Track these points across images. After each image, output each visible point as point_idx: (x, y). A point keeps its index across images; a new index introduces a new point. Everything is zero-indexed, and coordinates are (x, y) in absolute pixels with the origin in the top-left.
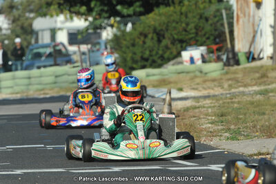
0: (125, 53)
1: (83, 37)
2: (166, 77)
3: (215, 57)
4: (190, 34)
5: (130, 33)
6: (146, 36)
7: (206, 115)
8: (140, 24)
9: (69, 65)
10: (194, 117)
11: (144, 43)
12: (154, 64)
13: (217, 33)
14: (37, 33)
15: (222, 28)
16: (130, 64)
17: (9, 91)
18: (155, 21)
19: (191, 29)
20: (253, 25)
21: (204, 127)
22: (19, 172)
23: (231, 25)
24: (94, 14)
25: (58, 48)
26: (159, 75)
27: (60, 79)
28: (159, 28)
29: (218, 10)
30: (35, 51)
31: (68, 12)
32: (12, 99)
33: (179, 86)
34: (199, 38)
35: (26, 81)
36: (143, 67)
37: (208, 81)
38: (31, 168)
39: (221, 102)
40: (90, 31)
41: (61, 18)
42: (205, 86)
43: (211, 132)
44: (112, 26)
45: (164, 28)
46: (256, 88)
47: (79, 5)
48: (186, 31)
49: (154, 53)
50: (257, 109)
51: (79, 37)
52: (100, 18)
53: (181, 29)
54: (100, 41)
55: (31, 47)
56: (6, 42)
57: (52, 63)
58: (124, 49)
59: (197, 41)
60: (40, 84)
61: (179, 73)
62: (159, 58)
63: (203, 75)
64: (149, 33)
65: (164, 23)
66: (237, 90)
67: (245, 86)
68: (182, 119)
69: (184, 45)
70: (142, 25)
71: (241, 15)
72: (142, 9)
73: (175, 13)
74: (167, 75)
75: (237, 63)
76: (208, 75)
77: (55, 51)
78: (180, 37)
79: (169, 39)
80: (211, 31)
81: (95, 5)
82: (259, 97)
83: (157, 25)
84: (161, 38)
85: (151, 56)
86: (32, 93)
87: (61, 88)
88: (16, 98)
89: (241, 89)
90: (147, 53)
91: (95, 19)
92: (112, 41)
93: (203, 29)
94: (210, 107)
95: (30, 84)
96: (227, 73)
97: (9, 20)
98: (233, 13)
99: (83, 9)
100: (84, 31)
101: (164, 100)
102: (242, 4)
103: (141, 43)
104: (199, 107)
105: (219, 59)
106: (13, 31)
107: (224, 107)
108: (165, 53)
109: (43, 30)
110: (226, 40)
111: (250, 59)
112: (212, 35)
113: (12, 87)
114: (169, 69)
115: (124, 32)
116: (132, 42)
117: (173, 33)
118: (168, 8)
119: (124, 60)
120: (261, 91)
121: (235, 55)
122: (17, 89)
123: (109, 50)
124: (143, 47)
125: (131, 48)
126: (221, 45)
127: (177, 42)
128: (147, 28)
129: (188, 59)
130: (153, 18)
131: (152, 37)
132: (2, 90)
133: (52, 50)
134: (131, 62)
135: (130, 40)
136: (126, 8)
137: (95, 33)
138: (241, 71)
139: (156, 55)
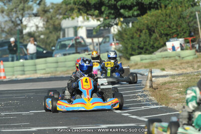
0: (127, 44)
1: (96, 32)
2: (155, 60)
3: (190, 46)
4: (173, 29)
5: (131, 30)
6: (141, 31)
7: (177, 88)
8: (137, 22)
9: (86, 53)
10: (168, 89)
11: (140, 36)
12: (147, 52)
13: (192, 29)
14: (64, 31)
15: (195, 25)
17: (43, 72)
18: (148, 21)
19: (173, 26)
21: (173, 96)
24: (104, 15)
25: (78, 41)
26: (150, 59)
28: (151, 26)
29: (192, 12)
30: (63, 43)
31: (86, 15)
32: (44, 77)
33: (163, 67)
35: (55, 65)
36: (140, 53)
37: (184, 63)
39: (190, 78)
40: (102, 28)
41: (81, 18)
44: (117, 24)
45: (154, 26)
47: (93, 10)
48: (170, 27)
49: (147, 43)
51: (94, 33)
52: (109, 19)
53: (166, 27)
54: (109, 35)
55: (59, 40)
56: (42, 37)
57: (74, 51)
58: (125, 41)
59: (178, 35)
60: (65, 67)
61: (164, 58)
62: (151, 47)
63: (181, 59)
64: (143, 29)
65: (154, 22)
68: (160, 91)
69: (168, 37)
70: (138, 24)
72: (139, 12)
73: (162, 14)
76: (184, 59)
77: (76, 42)
78: (166, 32)
80: (187, 27)
81: (105, 9)
83: (149, 24)
84: (152, 33)
85: (145, 45)
86: (59, 74)
88: (46, 77)
90: (142, 43)
91: (105, 19)
92: (117, 35)
93: (181, 26)
94: (181, 82)
95: (57, 67)
96: (198, 57)
97: (44, 21)
99: (97, 12)
100: (98, 27)
103: (138, 36)
104: (173, 82)
105: (193, 47)
106: (47, 28)
107: (190, 82)
108: (155, 43)
109: (68, 28)
110: (198, 34)
112: (187, 30)
113: (44, 69)
114: (158, 54)
115: (125, 30)
116: (131, 36)
117: (161, 29)
118: (157, 11)
119: (126, 48)
122: (48, 70)
123: (115, 42)
124: (139, 39)
125: (131, 40)
126: (195, 37)
127: (163, 36)
128: (142, 26)
129: (171, 47)
130: (146, 18)
131: (146, 32)
132: (38, 71)
133: (74, 42)
134: (131, 50)
135: (130, 34)
136: (128, 12)
137: (105, 29)
139: (148, 45)
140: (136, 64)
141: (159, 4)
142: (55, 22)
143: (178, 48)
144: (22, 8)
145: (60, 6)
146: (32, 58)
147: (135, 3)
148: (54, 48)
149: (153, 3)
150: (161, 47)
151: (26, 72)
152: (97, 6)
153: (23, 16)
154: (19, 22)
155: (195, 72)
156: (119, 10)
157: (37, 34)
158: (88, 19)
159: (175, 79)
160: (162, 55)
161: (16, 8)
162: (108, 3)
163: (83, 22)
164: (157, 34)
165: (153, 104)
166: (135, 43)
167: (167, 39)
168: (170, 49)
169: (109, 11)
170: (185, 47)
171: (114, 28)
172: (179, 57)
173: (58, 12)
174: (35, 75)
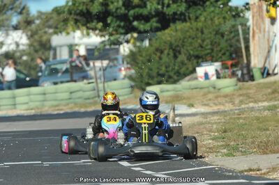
0: (141, 68)
1: (100, 53)
2: (181, 93)
3: (229, 73)
4: (206, 50)
6: (162, 52)
7: (210, 131)
8: (157, 39)
9: (85, 81)
10: (198, 133)
11: (160, 58)
13: (232, 49)
14: (55, 50)
16: (146, 80)
17: (25, 106)
18: (171, 37)
19: (207, 45)
20: (268, 40)
21: (205, 143)
23: (247, 41)
24: (111, 30)
26: (173, 90)
27: (74, 95)
28: (176, 44)
29: (234, 26)
30: (53, 67)
31: (85, 28)
32: (25, 115)
33: (191, 102)
34: (214, 54)
35: (41, 97)
36: (159, 83)
37: (220, 96)
40: (108, 47)
41: (78, 33)
42: (216, 102)
44: (128, 42)
45: (180, 45)
46: (266, 104)
47: (95, 21)
48: (202, 47)
49: (171, 68)
50: (261, 125)
51: (96, 53)
52: (117, 34)
53: (197, 45)
54: (117, 56)
55: (47, 63)
56: (25, 58)
57: (69, 79)
58: (140, 65)
59: (213, 57)
60: (55, 100)
61: (192, 89)
62: (175, 74)
63: (217, 91)
64: (165, 49)
65: (180, 39)
66: (247, 106)
67: (255, 102)
69: (200, 60)
70: (158, 42)
71: (257, 31)
72: (159, 25)
73: (192, 28)
74: (180, 91)
75: (252, 78)
76: (222, 90)
77: (71, 66)
78: (196, 53)
79: (185, 54)
80: (227, 47)
81: (112, 21)
82: (266, 113)
83: (173, 41)
84: (177, 54)
85: (167, 71)
86: (47, 110)
87: (76, 104)
88: (29, 114)
89: (251, 105)
90: (164, 68)
92: (128, 56)
93: (219, 44)
95: (45, 101)
96: (240, 89)
97: (27, 35)
98: (249, 29)
99: (100, 25)
100: (102, 45)
102: (257, 20)
103: (157, 58)
104: (203, 124)
105: (234, 74)
106: (30, 45)
108: (181, 68)
109: (61, 46)
110: (242, 56)
111: (265, 75)
112: (228, 51)
113: (27, 103)
114: (185, 83)
115: (140, 49)
116: (148, 58)
117: (189, 48)
118: (184, 24)
119: (141, 76)
120: (270, 106)
121: (249, 70)
122: (32, 105)
123: (126, 65)
124: (159, 62)
125: (147, 64)
126: (237, 61)
127: (193, 58)
128: (163, 44)
129: (203, 75)
130: (169, 34)
132: (17, 106)
133: (68, 66)
134: (147, 77)
135: (147, 55)
136: (143, 24)
137: (111, 48)
138: (255, 86)
139: (172, 71)
141: (187, 14)
142: (41, 37)
143: (213, 75)
145: (49, 16)
146: (10, 88)
147: (153, 13)
148: (40, 74)
149: (179, 13)
150: (188, 75)
151: (2, 107)
152: (101, 16)
155: (236, 110)
156: (131, 22)
157: (18, 54)
158: (88, 34)
159: (208, 119)
160: (190, 86)
162: (116, 12)
163: (81, 39)
164: (183, 56)
166: (153, 67)
167: (197, 62)
168: (201, 77)
169: (118, 23)
170: (222, 75)
171: (124, 47)
172: (214, 88)
173: (47, 24)
174: (14, 110)
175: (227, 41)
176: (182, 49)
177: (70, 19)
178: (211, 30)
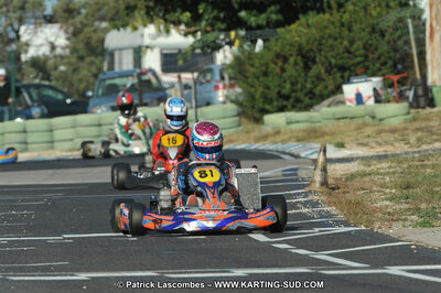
0: (252, 86)
1: (185, 60)
2: (319, 125)
3: (395, 94)
4: (356, 57)
5: (261, 55)
6: (285, 60)
7: (382, 186)
8: (277, 40)
9: (162, 106)
10: (363, 189)
12: (299, 105)
13: (398, 56)
14: (112, 54)
15: (406, 48)
16: (260, 104)
17: (67, 145)
18: (300, 36)
19: (357, 50)
21: (378, 205)
22: (83, 276)
23: (421, 43)
24: (204, 23)
25: (145, 78)
26: (307, 121)
28: (307, 48)
29: (401, 20)
30: (108, 82)
31: (162, 21)
33: (338, 140)
34: (369, 64)
35: (94, 131)
36: (282, 109)
38: (103, 270)
39: (405, 166)
40: (198, 51)
41: (151, 29)
43: (389, 214)
44: (231, 44)
45: (314, 48)
47: (179, 10)
48: (349, 52)
49: (299, 86)
51: (180, 62)
52: (213, 30)
53: (341, 51)
54: (212, 66)
55: (101, 76)
56: (62, 68)
57: (137, 101)
58: (250, 80)
59: (367, 68)
61: (339, 119)
62: (306, 95)
63: (377, 122)
64: (291, 55)
65: (315, 40)
66: (430, 146)
68: (344, 193)
69: (347, 74)
70: (279, 44)
71: (436, 27)
73: (333, 23)
74: (318, 122)
75: (431, 103)
76: (384, 122)
77: (141, 81)
78: (340, 62)
79: (323, 64)
80: (389, 52)
81: (205, 11)
83: (304, 44)
84: (310, 63)
85: (293, 91)
88: (77, 157)
89: (437, 145)
90: (288, 86)
91: (205, 32)
92: (231, 66)
93: (376, 49)
94: (388, 173)
95: (99, 135)
96: (414, 119)
97: (66, 32)
98: (424, 24)
99: (187, 16)
101: (315, 161)
102: (438, 9)
103: (278, 70)
104: (369, 174)
105: (401, 97)
106: (74, 50)
107: (410, 173)
108: (315, 87)
109: (121, 49)
110: (413, 67)
112: (390, 58)
113: (71, 140)
114: (323, 112)
115: (251, 56)
116: (264, 68)
117: (329, 55)
118: (321, 15)
119: (252, 97)
121: (427, 90)
123: (227, 82)
124: (281, 77)
125: (261, 79)
126: (405, 75)
127: (335, 70)
128: (288, 47)
129: (353, 96)
130: (296, 32)
131: (296, 61)
132: (56, 144)
133: (136, 81)
134: (261, 100)
135: (261, 65)
136: (255, 16)
137: (204, 53)
138: (437, 116)
139: (301, 90)
140: (278, 133)
141: (325, 1)
143: (369, 97)
144: (19, 4)
148: (90, 94)
150: (328, 96)
151: (30, 146)
152: (189, 2)
153: (21, 21)
154: (12, 35)
155: (414, 152)
156: (236, 12)
157: (52, 62)
160: (334, 114)
161: (6, 5)
163: (154, 38)
164: (320, 66)
165: (338, 223)
166: (271, 84)
169: (215, 13)
170: (383, 97)
171: (224, 51)
172: (373, 117)
173: (98, 14)
174: (51, 152)
175: (389, 42)
176: (318, 55)
177: (139, 6)
178: (363, 26)
